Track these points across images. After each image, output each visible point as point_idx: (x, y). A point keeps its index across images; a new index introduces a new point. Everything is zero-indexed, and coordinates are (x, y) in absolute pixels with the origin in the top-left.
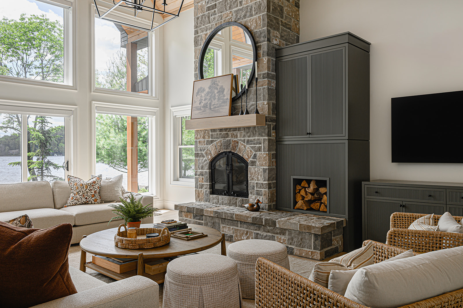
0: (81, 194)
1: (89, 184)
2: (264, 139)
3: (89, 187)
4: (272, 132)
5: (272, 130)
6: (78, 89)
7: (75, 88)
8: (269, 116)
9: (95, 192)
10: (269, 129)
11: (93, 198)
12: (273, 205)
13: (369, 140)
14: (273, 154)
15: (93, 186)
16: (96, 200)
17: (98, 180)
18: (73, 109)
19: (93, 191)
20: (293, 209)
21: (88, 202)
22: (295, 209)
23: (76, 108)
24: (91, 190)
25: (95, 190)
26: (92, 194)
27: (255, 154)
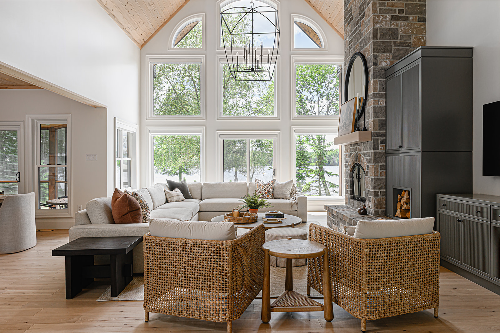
0: (259, 191)
1: (265, 185)
2: (372, 152)
3: (264, 187)
4: (380, 146)
5: (380, 144)
6: (281, 119)
7: (278, 119)
8: (375, 132)
9: (268, 191)
10: (375, 143)
11: (267, 195)
12: (382, 211)
13: (472, 151)
14: (380, 165)
15: (267, 186)
16: (268, 196)
17: (272, 183)
18: (277, 134)
19: (267, 190)
20: (394, 216)
21: (263, 197)
22: (395, 216)
23: (279, 132)
24: (265, 189)
25: (269, 189)
26: (266, 192)
27: (368, 165)
